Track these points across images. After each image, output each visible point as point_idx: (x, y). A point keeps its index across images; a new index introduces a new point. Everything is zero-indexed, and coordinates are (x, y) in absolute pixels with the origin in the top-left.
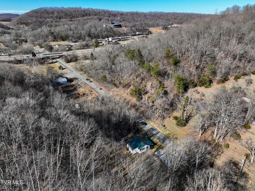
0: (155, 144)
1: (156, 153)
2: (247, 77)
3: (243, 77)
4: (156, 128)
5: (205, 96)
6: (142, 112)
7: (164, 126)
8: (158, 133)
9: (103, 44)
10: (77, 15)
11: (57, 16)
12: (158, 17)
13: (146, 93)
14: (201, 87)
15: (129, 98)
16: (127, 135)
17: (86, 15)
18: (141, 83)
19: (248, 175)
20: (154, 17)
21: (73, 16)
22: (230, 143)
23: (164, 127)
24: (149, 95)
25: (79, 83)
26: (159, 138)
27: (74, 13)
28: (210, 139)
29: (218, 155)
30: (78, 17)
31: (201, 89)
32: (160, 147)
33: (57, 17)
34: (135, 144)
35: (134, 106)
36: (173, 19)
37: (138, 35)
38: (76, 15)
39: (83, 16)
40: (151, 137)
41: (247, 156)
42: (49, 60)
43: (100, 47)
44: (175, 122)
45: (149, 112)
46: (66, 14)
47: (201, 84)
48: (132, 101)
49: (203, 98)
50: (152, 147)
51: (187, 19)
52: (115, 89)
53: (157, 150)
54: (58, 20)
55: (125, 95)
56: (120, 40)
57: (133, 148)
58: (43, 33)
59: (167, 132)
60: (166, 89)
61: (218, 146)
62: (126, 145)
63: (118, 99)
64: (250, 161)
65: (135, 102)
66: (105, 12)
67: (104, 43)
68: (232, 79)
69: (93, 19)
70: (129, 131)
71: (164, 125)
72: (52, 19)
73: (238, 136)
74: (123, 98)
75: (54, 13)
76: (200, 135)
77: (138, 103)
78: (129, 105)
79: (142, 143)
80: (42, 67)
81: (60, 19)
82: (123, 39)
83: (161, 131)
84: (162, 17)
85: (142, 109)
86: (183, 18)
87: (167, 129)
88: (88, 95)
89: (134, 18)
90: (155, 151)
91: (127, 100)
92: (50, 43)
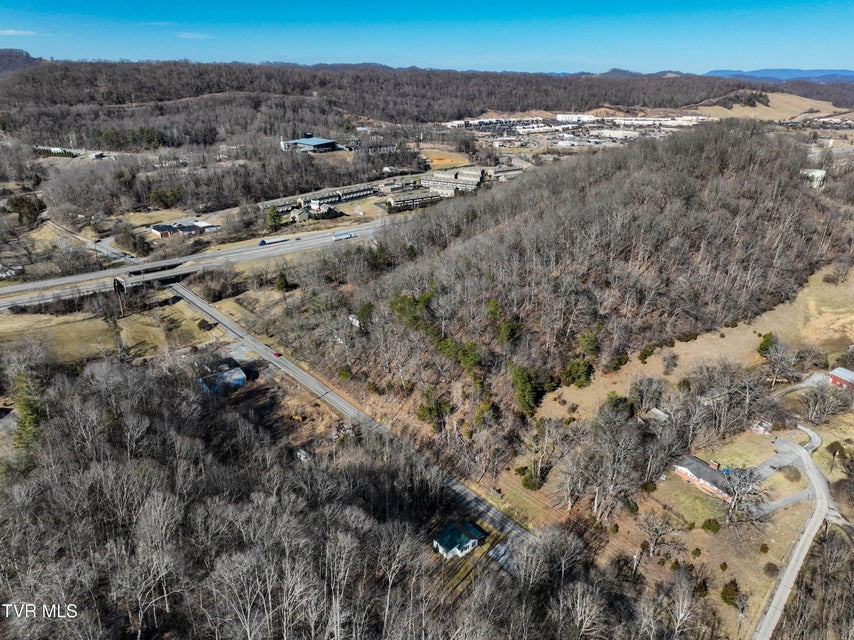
0: (487, 534)
1: (491, 553)
2: (666, 351)
3: (658, 349)
4: (483, 496)
5: (577, 410)
6: (450, 458)
7: (499, 491)
8: (489, 509)
9: (294, 218)
10: (178, 86)
11: (111, 93)
12: (439, 87)
13: (453, 410)
14: (568, 386)
15: (414, 423)
16: (429, 518)
17: (209, 88)
18: (437, 384)
19: (644, 578)
20: (424, 87)
21: (163, 93)
22: (620, 524)
23: (499, 496)
24: (458, 415)
25: (277, 380)
26: (492, 521)
27: (165, 82)
28: (587, 517)
29: (600, 547)
30: (180, 97)
31: (570, 393)
32: (496, 539)
33: (108, 96)
34: (450, 540)
35: (430, 444)
36: (484, 95)
37: (390, 175)
38: (173, 90)
39: (199, 91)
40: (477, 519)
41: (645, 546)
42: (152, 290)
43: (285, 229)
44: (520, 479)
45: (464, 460)
46: (140, 87)
47: (570, 379)
48: (424, 432)
49: (575, 415)
50: (481, 542)
51: (526, 95)
52: (374, 397)
53: (492, 546)
54: (114, 106)
55: (403, 416)
56: (340, 201)
57: (448, 548)
58: (101, 186)
59: (507, 506)
60: (496, 399)
61: (601, 529)
62: (432, 541)
63: (389, 427)
64: (648, 556)
65: (430, 435)
66: (269, 77)
67: (297, 217)
68: (634, 356)
69: (232, 102)
70: (432, 510)
71: (498, 488)
72: (94, 106)
73: (633, 509)
74: (400, 423)
75: (98, 82)
76: (569, 508)
77: (436, 437)
78: (418, 442)
79: (463, 536)
80: (143, 319)
81: (120, 103)
82: (348, 197)
83: (494, 504)
84: (450, 90)
85: (449, 451)
86: (514, 92)
87: (505, 498)
88: (313, 420)
89: (366, 96)
90: (489, 550)
91: (410, 429)
92: (127, 215)
